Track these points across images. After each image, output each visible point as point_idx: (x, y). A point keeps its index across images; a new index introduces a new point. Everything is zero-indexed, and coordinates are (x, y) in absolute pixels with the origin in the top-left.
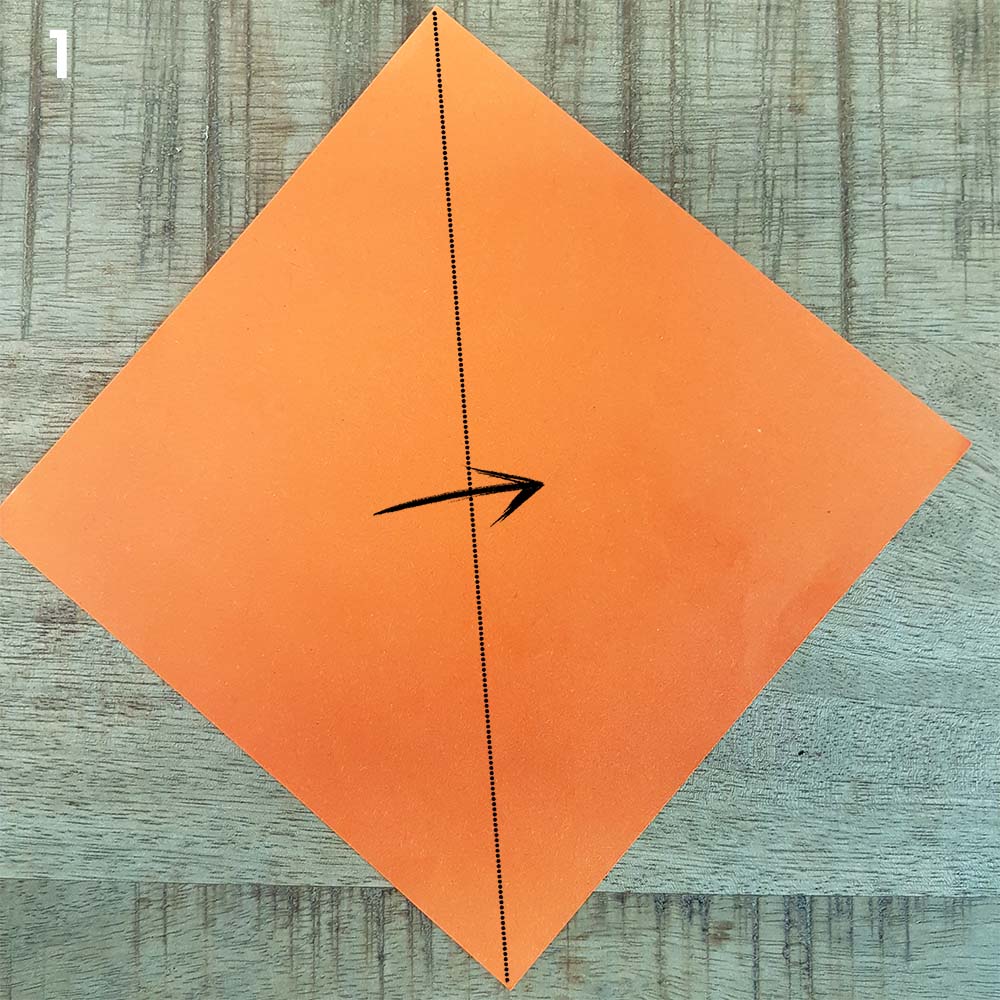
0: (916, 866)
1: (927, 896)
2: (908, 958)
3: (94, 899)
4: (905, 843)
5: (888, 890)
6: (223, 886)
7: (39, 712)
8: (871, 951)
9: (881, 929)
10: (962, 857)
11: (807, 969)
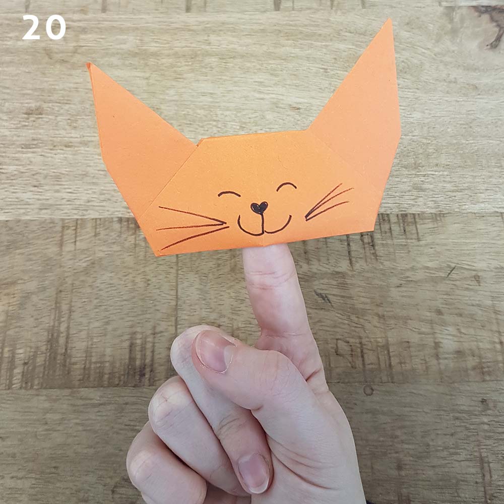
0: (416, 200)
1: (423, 213)
2: (419, 240)
3: (43, 227)
4: (409, 191)
5: (405, 211)
6: (105, 219)
7: (23, 150)
8: (401, 237)
9: (404, 228)
10: (437, 196)
11: (373, 246)
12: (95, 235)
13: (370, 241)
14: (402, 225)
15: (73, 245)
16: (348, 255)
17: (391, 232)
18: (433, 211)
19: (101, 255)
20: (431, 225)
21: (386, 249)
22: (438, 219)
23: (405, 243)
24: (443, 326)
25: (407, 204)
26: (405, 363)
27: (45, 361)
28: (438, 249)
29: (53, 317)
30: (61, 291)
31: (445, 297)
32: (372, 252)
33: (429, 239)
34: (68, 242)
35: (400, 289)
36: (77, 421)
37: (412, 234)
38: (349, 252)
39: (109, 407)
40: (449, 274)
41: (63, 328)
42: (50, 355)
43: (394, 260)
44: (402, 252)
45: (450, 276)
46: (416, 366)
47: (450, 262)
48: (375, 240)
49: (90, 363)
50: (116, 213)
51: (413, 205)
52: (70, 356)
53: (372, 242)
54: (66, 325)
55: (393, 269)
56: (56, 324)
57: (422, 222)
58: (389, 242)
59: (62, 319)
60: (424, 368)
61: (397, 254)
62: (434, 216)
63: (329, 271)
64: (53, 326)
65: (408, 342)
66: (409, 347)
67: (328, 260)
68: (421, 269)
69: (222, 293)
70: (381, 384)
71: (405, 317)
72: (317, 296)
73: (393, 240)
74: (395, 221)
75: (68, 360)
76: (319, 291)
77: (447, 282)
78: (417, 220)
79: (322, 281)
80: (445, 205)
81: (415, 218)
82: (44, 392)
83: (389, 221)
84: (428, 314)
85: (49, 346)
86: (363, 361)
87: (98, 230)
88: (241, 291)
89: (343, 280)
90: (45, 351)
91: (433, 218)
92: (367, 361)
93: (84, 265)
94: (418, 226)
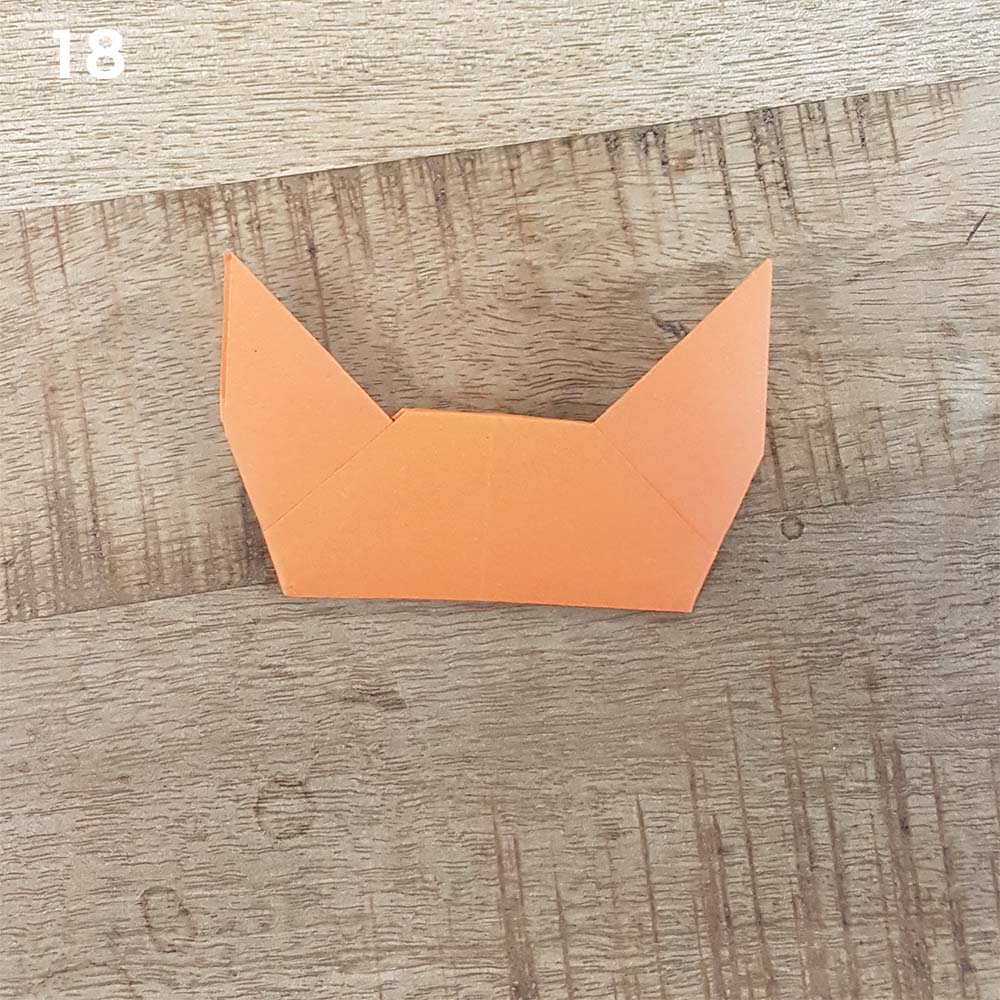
12: (108, 245)
13: (780, 178)
14: (855, 125)
15: (58, 274)
16: (728, 220)
17: (829, 147)
18: (932, 78)
19: (132, 291)
20: (926, 117)
21: (818, 192)
22: (945, 97)
23: (866, 172)
24: (957, 360)
25: (867, 69)
26: (871, 456)
27: (52, 552)
28: (946, 174)
29: (48, 451)
30: (53, 390)
31: (963, 291)
32: (785, 204)
33: (923, 152)
34: (45, 267)
35: (856, 286)
36: (153, 673)
37: (881, 145)
38: (730, 212)
39: (217, 635)
40: (973, 233)
41: (78, 473)
42: (60, 537)
43: (839, 217)
44: (856, 193)
45: (973, 239)
46: (898, 460)
47: (974, 203)
48: (791, 174)
49: (158, 543)
50: (149, 182)
51: (883, 70)
52: (108, 535)
53: (785, 177)
54: (83, 466)
55: (837, 239)
56: (60, 466)
57: (905, 113)
58: (827, 173)
59: (72, 454)
60: (917, 462)
61: (844, 202)
62: (934, 91)
63: (684, 265)
64: (55, 472)
65: (878, 409)
66: (880, 420)
67: (680, 238)
68: (903, 230)
69: (436, 350)
70: (820, 510)
71: (869, 351)
72: (660, 329)
73: (834, 167)
74: (838, 118)
75: (105, 545)
76: (665, 317)
77: (968, 254)
78: (893, 107)
79: (669, 292)
80: (961, 59)
81: (887, 104)
82: (65, 620)
83: (825, 119)
84: (924, 337)
85: (54, 519)
86: (777, 463)
87: (111, 230)
88: (480, 339)
89: (720, 282)
90: (48, 531)
91: (931, 98)
92: (786, 464)
93: (97, 320)
94: (896, 124)
